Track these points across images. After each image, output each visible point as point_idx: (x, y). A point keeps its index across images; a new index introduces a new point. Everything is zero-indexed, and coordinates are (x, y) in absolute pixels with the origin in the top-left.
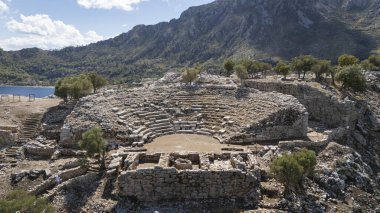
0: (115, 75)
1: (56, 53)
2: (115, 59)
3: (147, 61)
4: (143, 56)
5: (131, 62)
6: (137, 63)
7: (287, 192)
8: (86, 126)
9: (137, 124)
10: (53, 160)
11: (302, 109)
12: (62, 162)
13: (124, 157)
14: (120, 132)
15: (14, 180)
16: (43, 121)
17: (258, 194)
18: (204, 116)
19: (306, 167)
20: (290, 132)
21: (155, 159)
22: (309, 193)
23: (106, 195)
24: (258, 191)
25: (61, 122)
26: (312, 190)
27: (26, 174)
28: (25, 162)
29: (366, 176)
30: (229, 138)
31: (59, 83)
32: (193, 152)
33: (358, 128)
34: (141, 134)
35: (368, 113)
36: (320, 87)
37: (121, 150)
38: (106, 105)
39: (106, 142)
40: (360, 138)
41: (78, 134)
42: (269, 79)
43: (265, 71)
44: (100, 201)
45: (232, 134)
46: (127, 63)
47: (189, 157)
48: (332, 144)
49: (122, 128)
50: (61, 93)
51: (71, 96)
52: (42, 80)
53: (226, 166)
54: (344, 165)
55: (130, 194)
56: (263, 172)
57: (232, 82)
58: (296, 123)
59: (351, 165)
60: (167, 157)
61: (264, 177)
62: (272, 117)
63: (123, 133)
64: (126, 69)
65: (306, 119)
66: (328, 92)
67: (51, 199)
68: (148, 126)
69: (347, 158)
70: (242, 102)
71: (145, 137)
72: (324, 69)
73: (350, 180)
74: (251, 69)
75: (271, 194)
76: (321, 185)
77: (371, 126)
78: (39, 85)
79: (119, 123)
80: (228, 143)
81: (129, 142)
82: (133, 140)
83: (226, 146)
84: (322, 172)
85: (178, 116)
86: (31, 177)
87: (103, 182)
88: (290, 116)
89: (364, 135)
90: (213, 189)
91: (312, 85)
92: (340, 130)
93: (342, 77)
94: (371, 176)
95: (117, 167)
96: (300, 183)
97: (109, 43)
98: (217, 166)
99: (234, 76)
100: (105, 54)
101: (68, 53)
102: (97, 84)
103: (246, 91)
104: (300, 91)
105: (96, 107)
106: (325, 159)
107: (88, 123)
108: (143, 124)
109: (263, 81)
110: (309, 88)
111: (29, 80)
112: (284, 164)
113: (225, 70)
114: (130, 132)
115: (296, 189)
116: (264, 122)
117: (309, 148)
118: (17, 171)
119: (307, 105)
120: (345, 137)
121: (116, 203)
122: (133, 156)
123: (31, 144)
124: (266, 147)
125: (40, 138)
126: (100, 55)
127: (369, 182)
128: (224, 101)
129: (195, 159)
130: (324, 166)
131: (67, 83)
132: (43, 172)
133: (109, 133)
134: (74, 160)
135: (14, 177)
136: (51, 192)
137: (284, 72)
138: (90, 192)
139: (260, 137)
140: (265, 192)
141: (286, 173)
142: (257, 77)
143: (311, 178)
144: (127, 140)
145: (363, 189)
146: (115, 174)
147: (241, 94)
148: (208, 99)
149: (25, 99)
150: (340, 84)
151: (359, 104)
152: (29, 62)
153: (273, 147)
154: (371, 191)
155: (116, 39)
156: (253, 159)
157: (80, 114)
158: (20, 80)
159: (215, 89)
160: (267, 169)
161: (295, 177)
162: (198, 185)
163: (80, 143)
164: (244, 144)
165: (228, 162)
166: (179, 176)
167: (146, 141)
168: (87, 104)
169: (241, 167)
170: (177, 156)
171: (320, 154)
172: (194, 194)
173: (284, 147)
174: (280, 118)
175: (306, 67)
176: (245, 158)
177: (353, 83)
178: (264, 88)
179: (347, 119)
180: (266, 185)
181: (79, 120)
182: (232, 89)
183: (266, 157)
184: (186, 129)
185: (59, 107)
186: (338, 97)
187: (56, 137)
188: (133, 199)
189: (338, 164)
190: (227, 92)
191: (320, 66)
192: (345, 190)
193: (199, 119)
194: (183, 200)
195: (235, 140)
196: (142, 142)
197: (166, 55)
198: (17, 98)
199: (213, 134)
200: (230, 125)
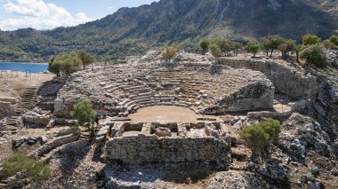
0: (102, 53)
1: (48, 33)
2: (102, 39)
3: (131, 40)
4: (127, 35)
5: (116, 41)
6: (122, 42)
7: (254, 156)
8: (77, 99)
9: (122, 97)
10: (49, 128)
11: (269, 83)
12: (56, 130)
13: (111, 125)
14: (107, 104)
15: (15, 146)
16: (38, 94)
17: (228, 158)
18: (182, 90)
19: (271, 135)
20: (258, 104)
21: (138, 127)
22: (273, 157)
23: (96, 158)
24: (229, 155)
25: (55, 95)
26: (276, 154)
27: (25, 140)
28: (24, 130)
29: (325, 142)
30: (203, 109)
31: (52, 60)
32: (172, 121)
33: (318, 101)
34: (126, 106)
35: (327, 88)
36: (285, 64)
37: (109, 120)
38: (94, 80)
39: (95, 113)
40: (320, 110)
41: (70, 106)
42: (240, 57)
43: (236, 49)
44: (90, 163)
45: (207, 106)
46: (112, 42)
47: (168, 125)
48: (295, 114)
49: (109, 100)
50: (54, 69)
51: (63, 72)
52: (36, 57)
53: (201, 133)
54: (304, 133)
55: (117, 158)
56: (234, 139)
57: (207, 59)
58: (264, 97)
59: (311, 133)
60: (149, 125)
61: (234, 143)
62: (242, 91)
63: (110, 105)
64: (112, 48)
65: (272, 93)
66: (292, 69)
67: (48, 161)
68: (132, 99)
69: (308, 127)
70: (216, 78)
71: (129, 108)
72: (290, 48)
73: (310, 146)
74: (225, 48)
75: (240, 158)
76: (284, 150)
77: (330, 99)
78: (34, 61)
79: (106, 96)
80: (203, 113)
81: (115, 113)
82: (118, 111)
83: (201, 116)
84: (285, 139)
85: (158, 90)
86: (30, 143)
87: (93, 147)
88: (258, 90)
89: (324, 107)
90: (189, 154)
91: (279, 62)
92: (302, 103)
93: (306, 55)
94: (329, 143)
95: (105, 135)
96: (266, 148)
97: (97, 24)
98: (193, 133)
99: (209, 54)
100: (93, 34)
101: (58, 33)
102: (86, 61)
103: (219, 68)
104: (267, 68)
105: (86, 82)
106: (288, 127)
107: (78, 96)
108: (127, 97)
109: (235, 58)
110: (276, 65)
111: (25, 57)
112: (252, 132)
113: (201, 49)
114: (116, 104)
115: (262, 154)
116: (234, 95)
117: (274, 118)
118: (17, 138)
119: (273, 80)
120: (306, 108)
121: (104, 165)
122: (119, 125)
123: (29, 114)
124: (236, 117)
125: (36, 108)
126: (88, 35)
127: (326, 148)
128: (200, 77)
129: (174, 128)
130: (288, 134)
131: (59, 60)
132: (40, 139)
133: (97, 105)
134: (67, 128)
135: (14, 143)
136: (48, 156)
137: (254, 50)
138: (82, 156)
139: (231, 108)
140: (234, 156)
141: (253, 140)
142: (229, 55)
143: (275, 144)
144: (114, 110)
145: (321, 153)
146: (104, 140)
147: (215, 70)
148: (186, 75)
149: (22, 74)
150: (303, 62)
151: (319, 80)
152: (24, 41)
153: (243, 118)
154: (328, 156)
155: (102, 20)
156: (225, 128)
157: (71, 88)
158: (17, 57)
159: (191, 66)
160: (237, 136)
161: (261, 143)
162: (176, 150)
163: (72, 113)
164: (217, 114)
165: (202, 130)
166: (159, 143)
167: (130, 112)
168: (78, 79)
169: (214, 134)
170: (158, 125)
171: (284, 124)
172: (173, 158)
173: (252, 118)
174: (249, 92)
175: (273, 46)
176: (218, 126)
177: (316, 61)
178: (235, 65)
179: (309, 92)
180: (235, 150)
181: (71, 93)
182: (207, 66)
183: (236, 126)
184: (166, 102)
185: (53, 82)
186: (301, 73)
187: (51, 108)
188: (120, 162)
189: (300, 132)
190: (202, 68)
191: (285, 45)
192: (305, 154)
193: (177, 93)
194: (163, 162)
195: (209, 111)
196: (126, 113)
197: (147, 35)
198: (15, 73)
199: (189, 106)
200: (205, 97)
